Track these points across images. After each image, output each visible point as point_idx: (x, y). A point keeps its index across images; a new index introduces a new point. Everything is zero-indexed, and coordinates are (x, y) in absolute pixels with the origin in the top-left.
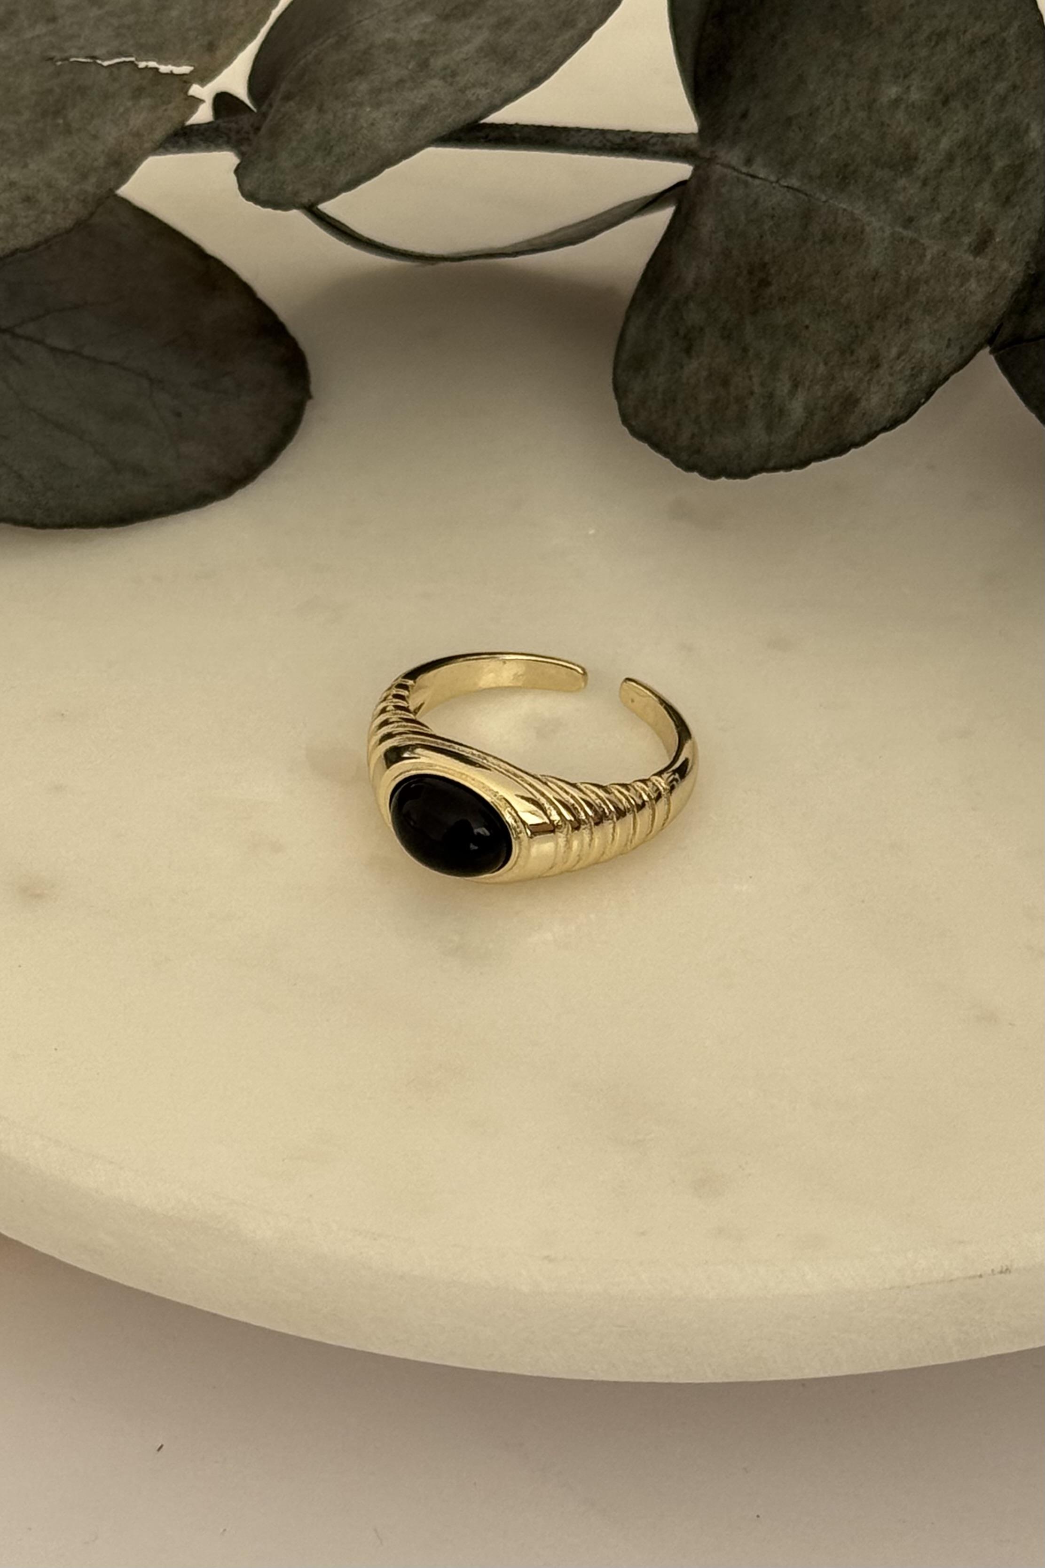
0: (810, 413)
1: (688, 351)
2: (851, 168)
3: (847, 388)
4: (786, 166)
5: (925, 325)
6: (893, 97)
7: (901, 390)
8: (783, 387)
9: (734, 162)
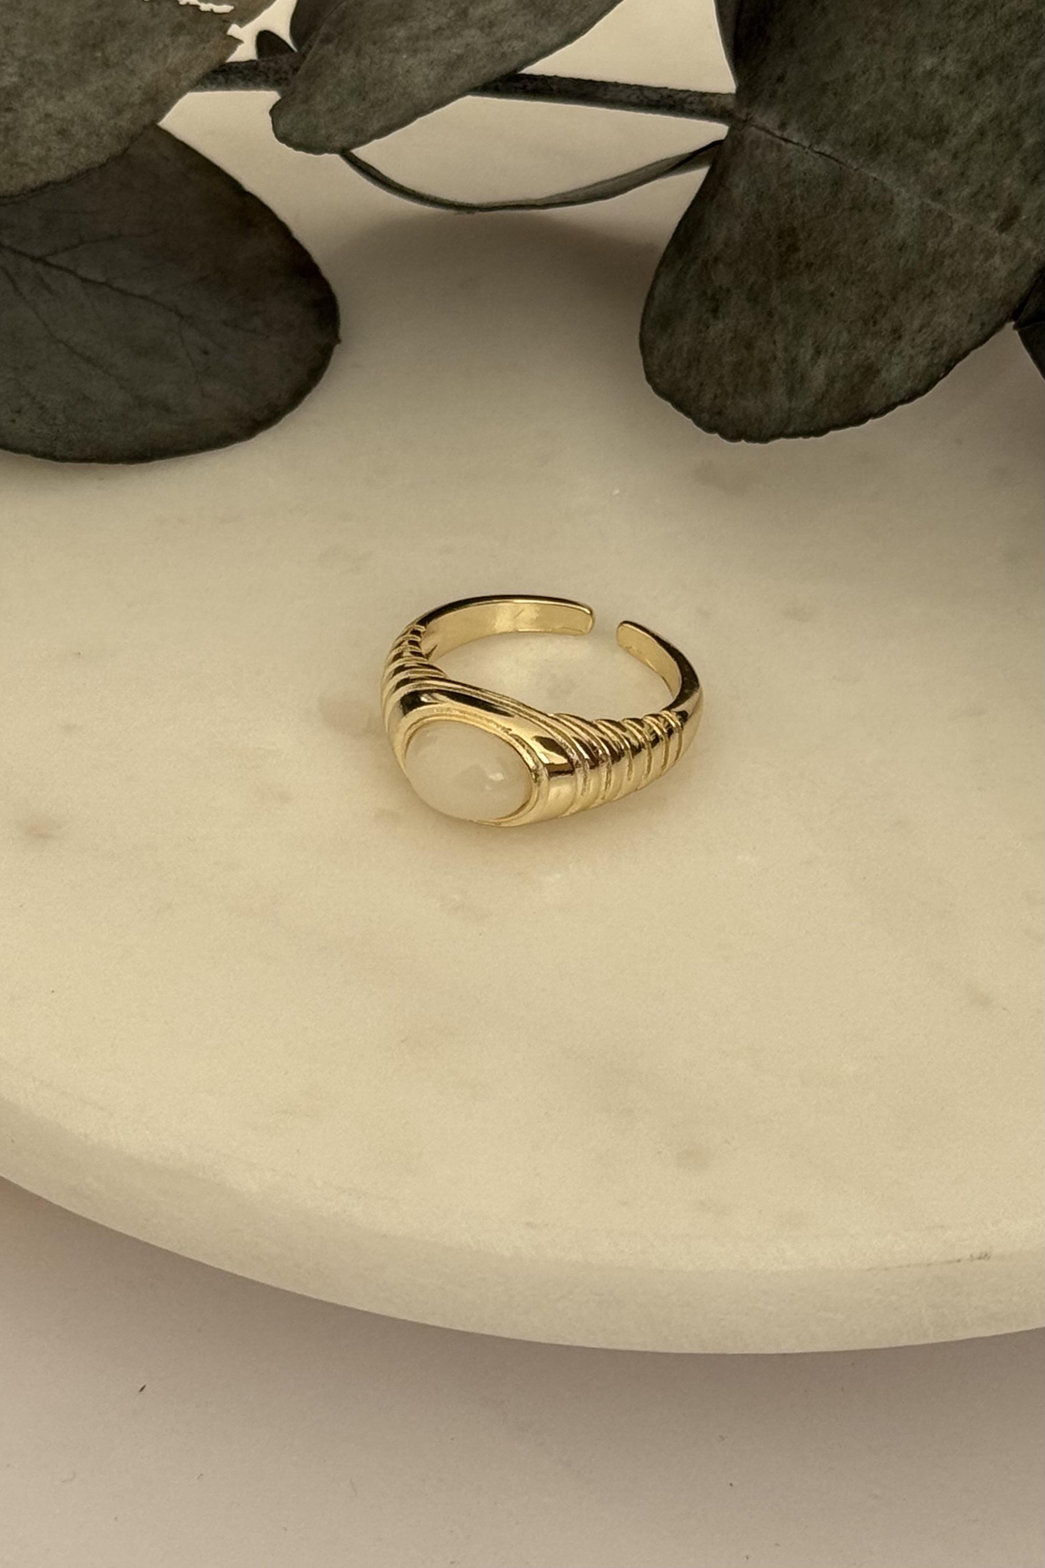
0: (831, 380)
1: (715, 311)
2: (884, 137)
3: (869, 358)
4: (819, 134)
5: (948, 299)
6: (928, 68)
7: (922, 362)
8: (806, 354)
9: (769, 126)
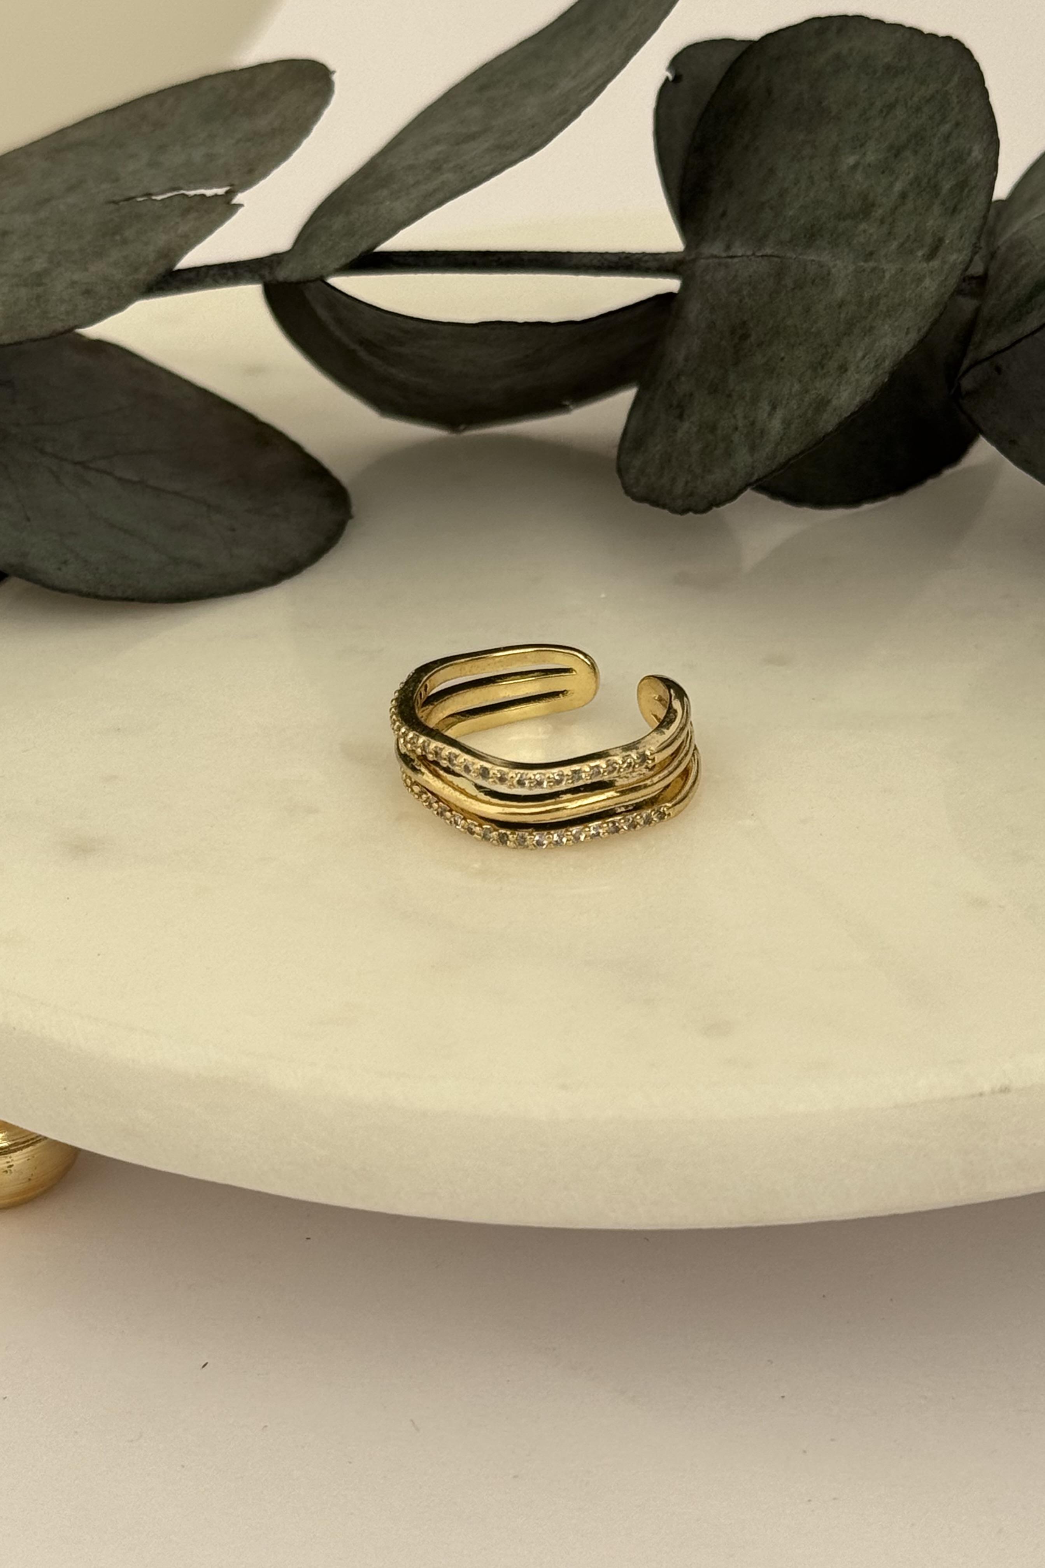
0: (788, 424)
1: (681, 417)
2: (817, 227)
3: (820, 394)
8: (763, 413)
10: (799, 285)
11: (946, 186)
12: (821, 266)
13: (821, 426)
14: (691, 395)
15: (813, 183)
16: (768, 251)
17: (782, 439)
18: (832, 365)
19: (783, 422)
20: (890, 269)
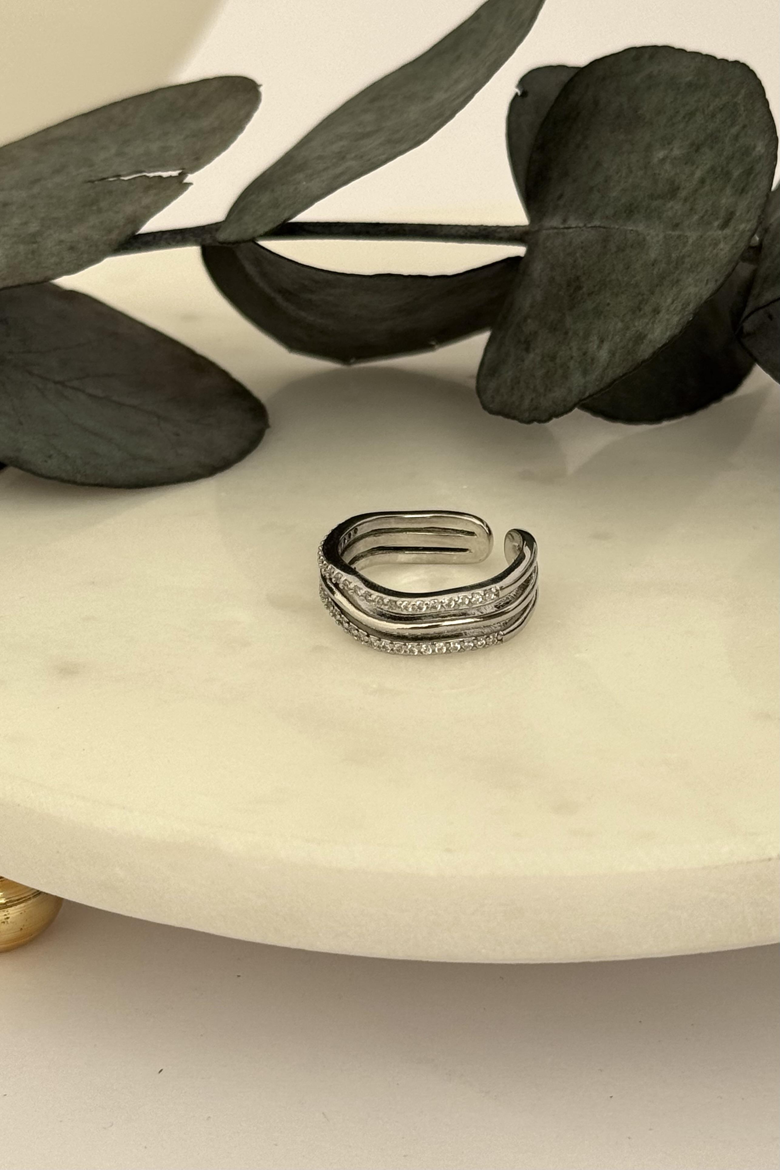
0: (613, 354)
2: (635, 205)
3: (638, 331)
5: (690, 280)
6: (661, 157)
8: (593, 346)
9: (555, 226)
10: (620, 249)
11: (736, 174)
12: (638, 234)
13: (639, 355)
14: (536, 333)
15: (631, 172)
16: (597, 223)
17: (608, 365)
18: (647, 309)
19: (609, 352)
20: (692, 236)
